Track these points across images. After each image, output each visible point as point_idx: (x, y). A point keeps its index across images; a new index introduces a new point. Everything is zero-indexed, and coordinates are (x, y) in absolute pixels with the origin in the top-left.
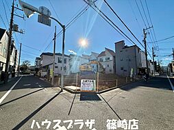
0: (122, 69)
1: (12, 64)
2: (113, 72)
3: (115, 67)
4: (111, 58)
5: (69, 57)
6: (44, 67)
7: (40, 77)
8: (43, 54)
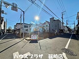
0: (53, 30)
1: (3, 28)
2: (49, 32)
3: (50, 29)
4: (48, 25)
5: (29, 25)
7: (16, 34)
8: (17, 24)
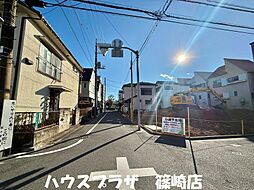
1: (100, 100)
5: (156, 85)
6: (126, 101)
8: (124, 86)
